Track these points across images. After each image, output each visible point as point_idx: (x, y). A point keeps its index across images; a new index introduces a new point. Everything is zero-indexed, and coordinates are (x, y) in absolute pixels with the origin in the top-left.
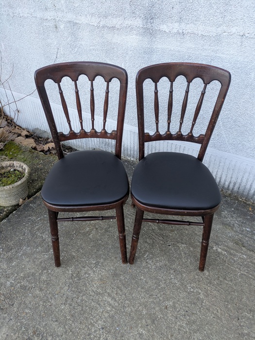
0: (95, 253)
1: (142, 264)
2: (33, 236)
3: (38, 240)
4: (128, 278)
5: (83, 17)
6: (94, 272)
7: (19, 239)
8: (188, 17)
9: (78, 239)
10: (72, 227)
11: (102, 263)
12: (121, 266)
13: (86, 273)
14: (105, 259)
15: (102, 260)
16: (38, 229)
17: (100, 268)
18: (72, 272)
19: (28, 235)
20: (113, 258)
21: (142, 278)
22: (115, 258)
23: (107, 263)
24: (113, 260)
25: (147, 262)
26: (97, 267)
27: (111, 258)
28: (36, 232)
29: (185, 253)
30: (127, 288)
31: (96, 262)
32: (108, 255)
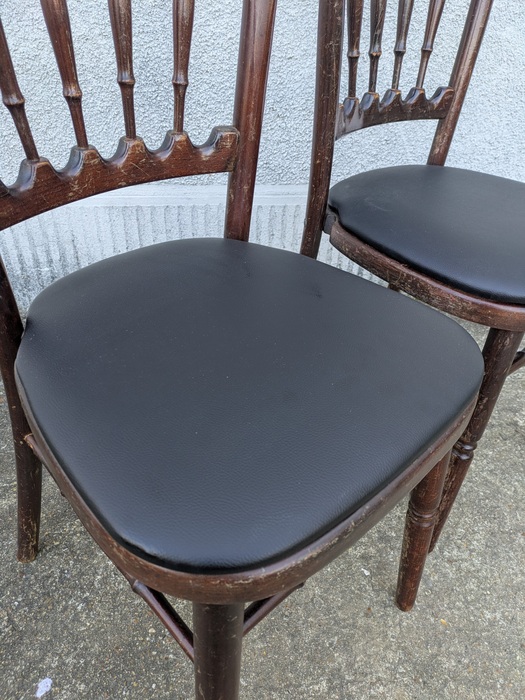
0: (295, 648)
1: (445, 575)
4: (462, 649)
10: (124, 618)
11: (350, 665)
12: (409, 629)
14: (346, 645)
15: (340, 658)
17: (361, 691)
20: (361, 622)
21: (488, 616)
22: (366, 615)
23: (365, 651)
24: (368, 630)
25: (450, 561)
26: (350, 698)
27: (354, 626)
29: (491, 471)
30: (493, 687)
31: (329, 681)
32: (337, 623)
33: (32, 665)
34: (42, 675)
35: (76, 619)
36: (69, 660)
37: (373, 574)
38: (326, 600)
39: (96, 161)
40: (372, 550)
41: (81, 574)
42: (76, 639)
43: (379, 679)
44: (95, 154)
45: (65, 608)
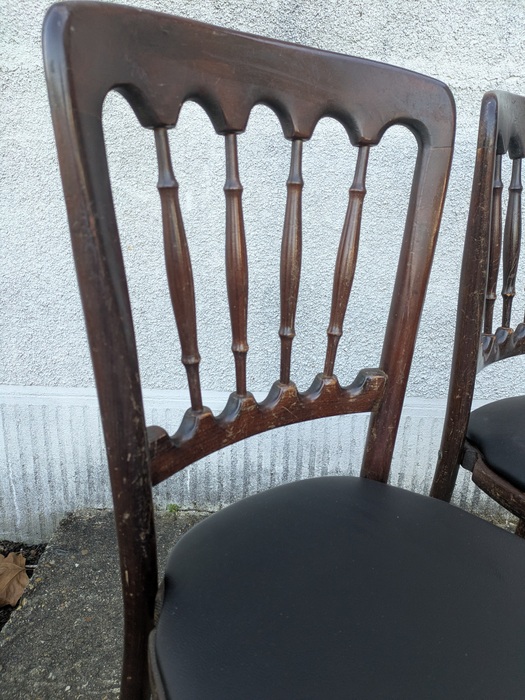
5: (22, 48)
8: (406, 40)
39: (253, 407)
44: (252, 402)
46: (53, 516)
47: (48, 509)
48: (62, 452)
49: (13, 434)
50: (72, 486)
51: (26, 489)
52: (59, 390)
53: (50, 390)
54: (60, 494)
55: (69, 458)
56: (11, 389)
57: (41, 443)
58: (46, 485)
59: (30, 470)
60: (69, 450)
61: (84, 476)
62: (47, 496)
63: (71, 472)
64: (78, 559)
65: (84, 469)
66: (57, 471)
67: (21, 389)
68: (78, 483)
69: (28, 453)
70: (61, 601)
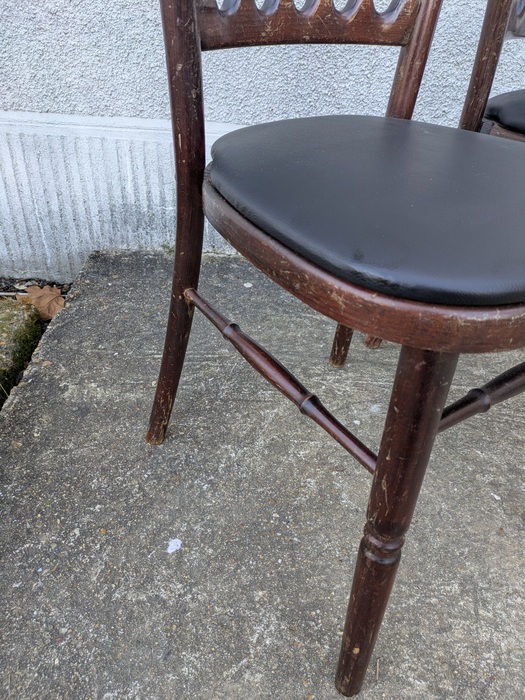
0: (423, 551)
2: (109, 619)
3: (152, 624)
6: (495, 625)
7: (45, 670)
9: (315, 532)
10: (248, 501)
11: (484, 575)
13: (476, 650)
14: (478, 556)
15: (472, 567)
16: (110, 576)
17: (497, 598)
18: (421, 677)
19: (75, 625)
20: (493, 538)
22: (499, 534)
23: (499, 565)
24: (501, 547)
26: (485, 602)
27: (486, 541)
28: (110, 593)
31: (461, 584)
32: (466, 536)
33: (162, 527)
34: (173, 535)
35: (202, 495)
36: (197, 527)
37: (503, 500)
38: (454, 515)
40: (502, 479)
41: (205, 461)
42: (203, 512)
43: (516, 591)
45: (191, 486)
46: (81, 255)
47: (75, 248)
48: (84, 189)
49: (35, 168)
50: (96, 225)
51: (53, 227)
52: (76, 119)
53: (67, 118)
54: (86, 233)
55: (92, 195)
56: (27, 116)
57: (63, 178)
58: (71, 224)
59: (55, 208)
60: (90, 187)
61: (107, 215)
62: (73, 234)
63: (94, 211)
64: (110, 281)
65: (106, 207)
66: (81, 208)
67: (37, 117)
68: (102, 222)
69: (51, 188)
70: (101, 305)
